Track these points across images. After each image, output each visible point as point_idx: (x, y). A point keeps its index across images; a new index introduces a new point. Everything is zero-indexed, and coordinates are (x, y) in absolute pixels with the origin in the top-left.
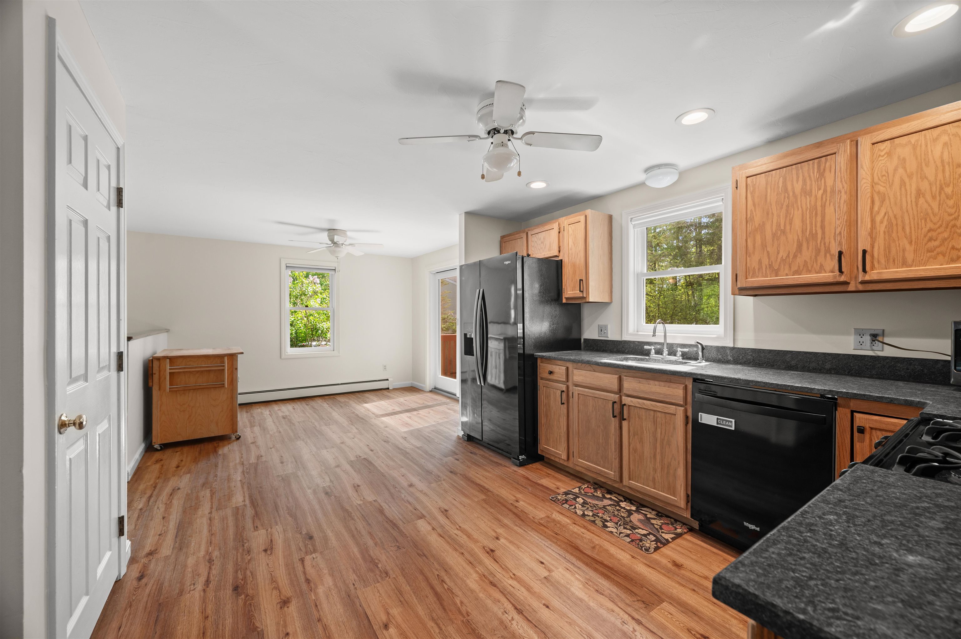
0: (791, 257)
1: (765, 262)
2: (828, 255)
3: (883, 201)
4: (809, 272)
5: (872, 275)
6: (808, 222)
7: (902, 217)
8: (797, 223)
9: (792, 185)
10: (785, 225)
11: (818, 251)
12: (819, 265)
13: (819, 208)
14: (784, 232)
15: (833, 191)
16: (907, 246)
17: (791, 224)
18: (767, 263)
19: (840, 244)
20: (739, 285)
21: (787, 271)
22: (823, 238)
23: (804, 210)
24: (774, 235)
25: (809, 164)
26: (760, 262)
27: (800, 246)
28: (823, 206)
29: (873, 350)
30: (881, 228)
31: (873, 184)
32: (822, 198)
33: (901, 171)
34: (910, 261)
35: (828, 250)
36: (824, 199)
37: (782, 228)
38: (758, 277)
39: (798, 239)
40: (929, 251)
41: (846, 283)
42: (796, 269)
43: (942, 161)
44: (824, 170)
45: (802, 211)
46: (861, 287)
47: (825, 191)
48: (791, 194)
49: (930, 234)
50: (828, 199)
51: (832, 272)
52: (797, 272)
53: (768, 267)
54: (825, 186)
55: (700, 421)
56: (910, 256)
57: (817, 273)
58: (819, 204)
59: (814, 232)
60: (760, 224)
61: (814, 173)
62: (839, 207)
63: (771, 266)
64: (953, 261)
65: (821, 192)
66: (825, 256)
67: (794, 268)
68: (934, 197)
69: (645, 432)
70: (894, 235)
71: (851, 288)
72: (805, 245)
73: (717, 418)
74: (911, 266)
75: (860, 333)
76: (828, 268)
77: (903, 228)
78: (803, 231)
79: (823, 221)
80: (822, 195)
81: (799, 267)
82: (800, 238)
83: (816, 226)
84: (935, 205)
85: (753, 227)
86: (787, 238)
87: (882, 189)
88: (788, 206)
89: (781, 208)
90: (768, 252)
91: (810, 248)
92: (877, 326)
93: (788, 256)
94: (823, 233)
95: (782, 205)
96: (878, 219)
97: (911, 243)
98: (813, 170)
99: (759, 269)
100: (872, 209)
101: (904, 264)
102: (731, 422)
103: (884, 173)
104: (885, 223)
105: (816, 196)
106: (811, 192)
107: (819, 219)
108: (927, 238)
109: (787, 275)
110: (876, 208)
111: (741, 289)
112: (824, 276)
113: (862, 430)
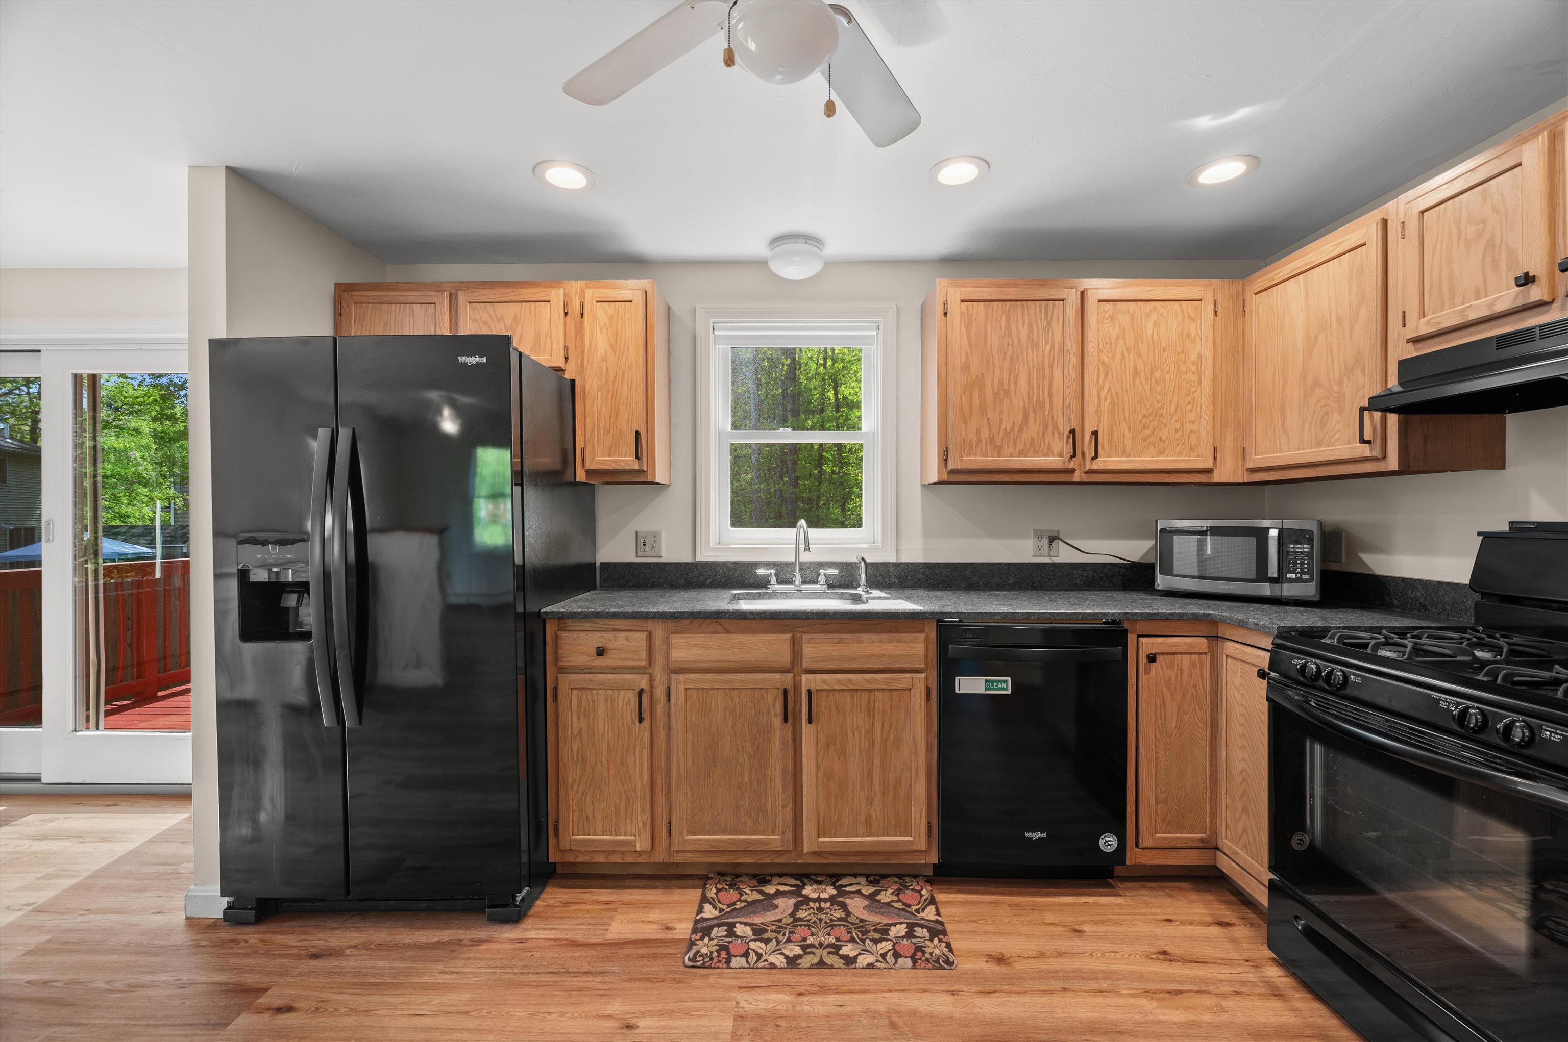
0: (1016, 430)
1: (985, 433)
2: (1056, 433)
3: (1106, 374)
4: (1036, 453)
5: (1101, 463)
6: (1035, 385)
7: (1123, 397)
8: (1023, 384)
9: (1017, 329)
10: (1009, 383)
11: (1046, 426)
12: (1047, 445)
13: (1047, 369)
14: (1007, 393)
15: (1062, 350)
16: (1127, 432)
17: (1016, 383)
18: (987, 436)
19: (1069, 420)
20: (951, 466)
21: (1011, 450)
22: (1051, 409)
23: (1031, 367)
24: (996, 395)
25: (1035, 306)
26: (978, 433)
27: (1026, 416)
28: (1051, 367)
29: (1050, 556)
30: (1106, 407)
31: (1100, 351)
32: (1050, 355)
33: (1121, 341)
34: (1128, 449)
35: (1056, 427)
36: (1052, 358)
37: (1006, 387)
38: (975, 455)
39: (1024, 407)
40: (1144, 440)
41: (1072, 471)
42: (1022, 447)
43: (1153, 341)
44: (1052, 318)
45: (1029, 368)
46: (1085, 478)
47: (1053, 347)
48: (1016, 341)
49: (1144, 421)
50: (1056, 357)
51: (1060, 456)
52: (1022, 453)
53: (988, 441)
54: (1053, 340)
55: (957, 691)
56: (1129, 445)
57: (1045, 455)
58: (1046, 362)
59: (1041, 399)
60: (977, 376)
61: (1041, 319)
62: (1068, 371)
63: (992, 440)
64: (1160, 453)
65: (1048, 347)
66: (1053, 434)
67: (1020, 446)
68: (1147, 379)
69: (850, 734)
70: (1116, 416)
71: (1076, 478)
72: (1032, 415)
73: (986, 681)
74: (1129, 456)
75: (1038, 535)
76: (1056, 450)
77: (1124, 410)
78: (1030, 396)
79: (1050, 386)
80: (1050, 351)
81: (1025, 445)
82: (1027, 406)
83: (1043, 393)
84: (1147, 388)
85: (969, 379)
86: (1011, 403)
87: (1106, 359)
88: (1012, 358)
89: (1005, 359)
90: (988, 419)
91: (1037, 421)
92: (1053, 526)
93: (1012, 428)
94: (1051, 402)
95: (1006, 354)
96: (1103, 394)
97: (1129, 428)
98: (1041, 314)
99: (977, 444)
100: (1098, 380)
101: (1124, 453)
102: (1006, 682)
103: (1108, 340)
104: (1109, 401)
105: (1043, 351)
106: (1038, 344)
107: (1047, 383)
108: (1141, 426)
109: (1011, 455)
110: (1101, 382)
111: (952, 472)
112: (1053, 461)
113: (1152, 659)
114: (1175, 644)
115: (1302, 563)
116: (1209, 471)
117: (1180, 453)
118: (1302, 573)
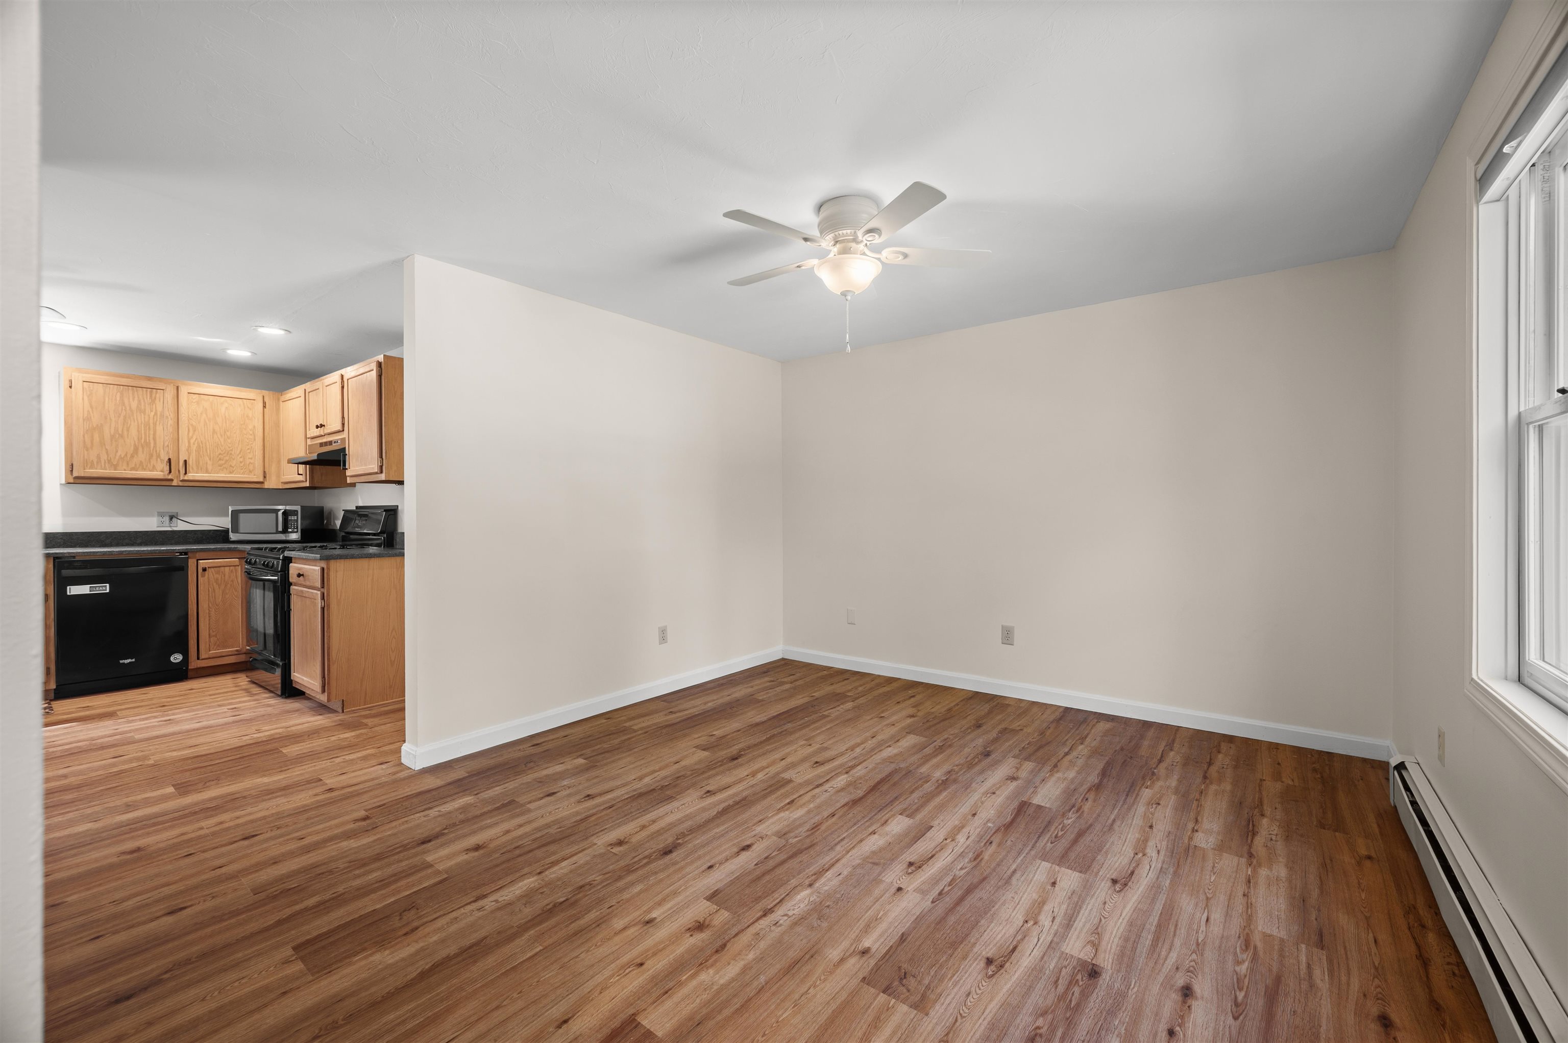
0: (129, 456)
1: (104, 457)
2: (159, 460)
3: (195, 431)
4: (145, 470)
5: (191, 476)
6: (143, 432)
7: (206, 443)
8: (134, 432)
9: (129, 402)
10: (123, 430)
11: (151, 456)
12: (152, 465)
13: (152, 425)
14: (122, 436)
15: (162, 416)
16: (209, 461)
17: (128, 431)
18: (106, 458)
19: (168, 453)
20: (75, 474)
21: (124, 467)
22: (155, 446)
23: (140, 423)
24: (112, 437)
25: (143, 391)
26: (99, 457)
27: (136, 450)
28: (155, 424)
29: (170, 527)
30: (194, 448)
31: (189, 419)
32: (154, 419)
33: (204, 415)
34: (210, 470)
35: (158, 456)
36: (155, 420)
37: (120, 432)
38: (96, 469)
39: (135, 445)
40: (220, 466)
41: (172, 480)
42: (133, 466)
43: (225, 417)
44: (155, 398)
45: (138, 423)
46: (181, 484)
47: (156, 414)
48: (128, 408)
49: (220, 456)
50: (158, 420)
51: (162, 471)
52: (134, 469)
53: (107, 461)
54: (156, 410)
55: (68, 594)
56: (210, 468)
57: (150, 471)
58: (151, 421)
59: (148, 441)
60: (98, 425)
61: (147, 398)
62: (167, 428)
63: (109, 461)
64: (231, 473)
65: (153, 414)
66: (157, 460)
67: (132, 465)
68: (221, 436)
70: (201, 453)
71: (175, 483)
72: (140, 449)
73: (90, 587)
74: (210, 473)
75: (161, 515)
76: (159, 469)
77: (206, 450)
78: (139, 439)
79: (154, 434)
80: (154, 416)
81: (136, 465)
82: (137, 444)
83: (149, 437)
84: (222, 440)
85: (90, 426)
86: (125, 441)
87: (194, 423)
88: (125, 417)
89: (119, 417)
90: (106, 449)
91: (145, 452)
92: (173, 510)
93: (126, 455)
94: (155, 443)
95: (120, 414)
96: (192, 441)
97: (210, 459)
98: (147, 395)
99: (97, 463)
100: (188, 434)
101: (207, 472)
102: (106, 586)
103: (195, 414)
104: (196, 445)
105: (149, 416)
106: (145, 410)
107: (152, 432)
108: (218, 458)
109: (125, 470)
110: (191, 434)
111: (76, 478)
112: (157, 474)
113: (204, 570)
114: (220, 562)
115: (294, 525)
116: (262, 483)
117: (243, 473)
118: (294, 528)
